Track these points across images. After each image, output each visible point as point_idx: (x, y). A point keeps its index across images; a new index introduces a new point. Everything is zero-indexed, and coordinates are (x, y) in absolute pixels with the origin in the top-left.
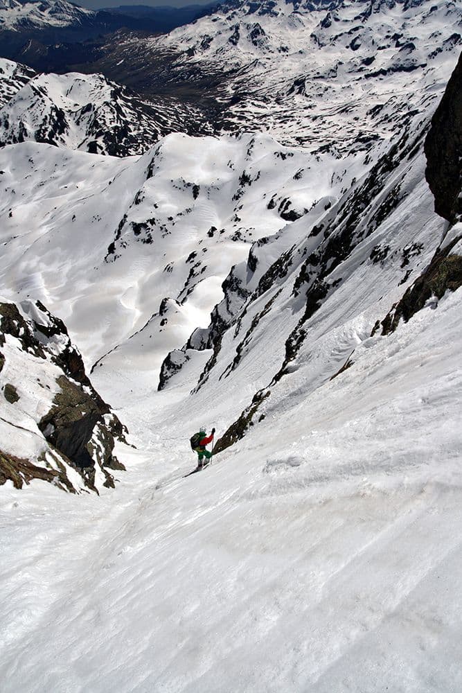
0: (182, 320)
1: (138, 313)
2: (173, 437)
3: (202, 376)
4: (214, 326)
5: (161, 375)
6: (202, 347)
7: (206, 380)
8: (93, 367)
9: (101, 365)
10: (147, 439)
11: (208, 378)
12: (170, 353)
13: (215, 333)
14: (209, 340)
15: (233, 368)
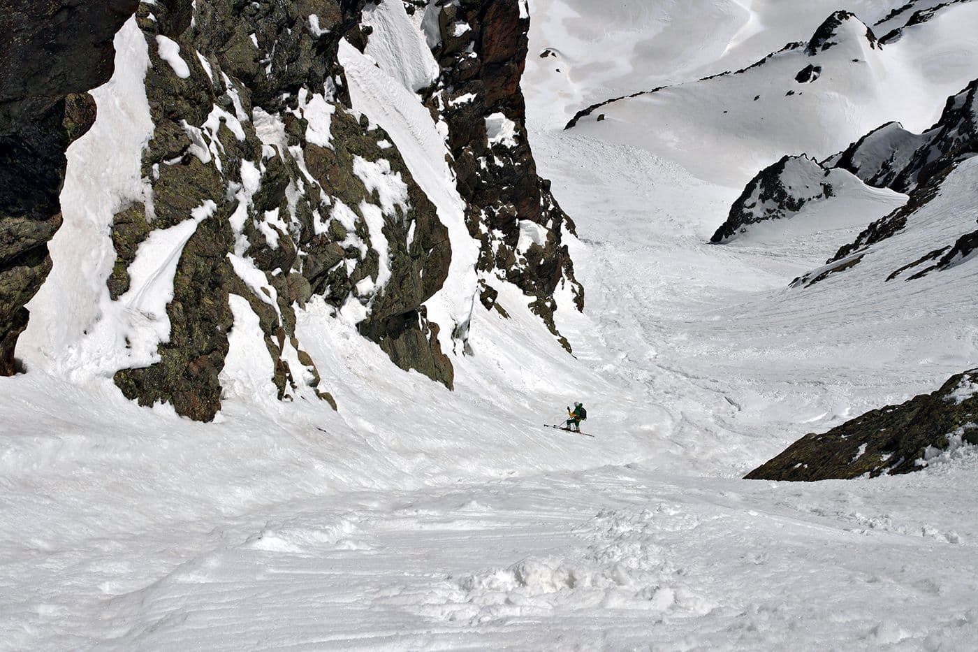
0: (860, 89)
1: (752, 24)
2: (690, 372)
3: (844, 251)
4: (941, 136)
5: (738, 205)
6: (880, 180)
7: (851, 264)
8: (580, 114)
9: (601, 117)
10: (617, 347)
11: (858, 261)
12: (785, 159)
13: (935, 155)
14: (906, 170)
15: (945, 263)
